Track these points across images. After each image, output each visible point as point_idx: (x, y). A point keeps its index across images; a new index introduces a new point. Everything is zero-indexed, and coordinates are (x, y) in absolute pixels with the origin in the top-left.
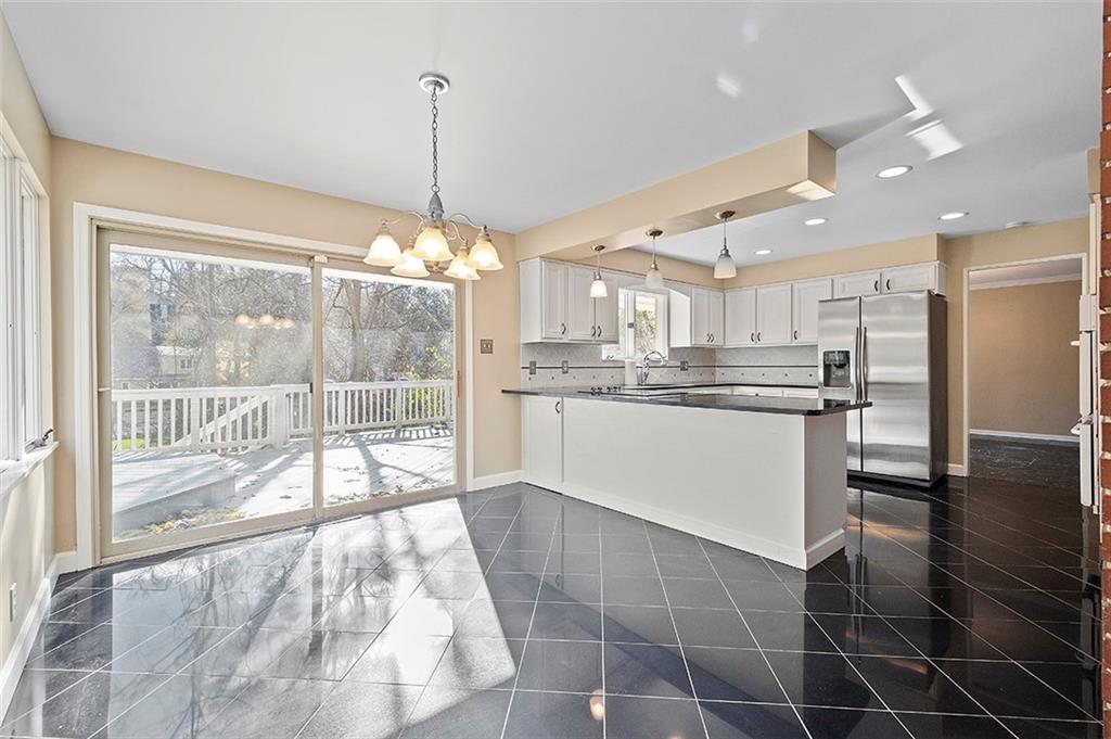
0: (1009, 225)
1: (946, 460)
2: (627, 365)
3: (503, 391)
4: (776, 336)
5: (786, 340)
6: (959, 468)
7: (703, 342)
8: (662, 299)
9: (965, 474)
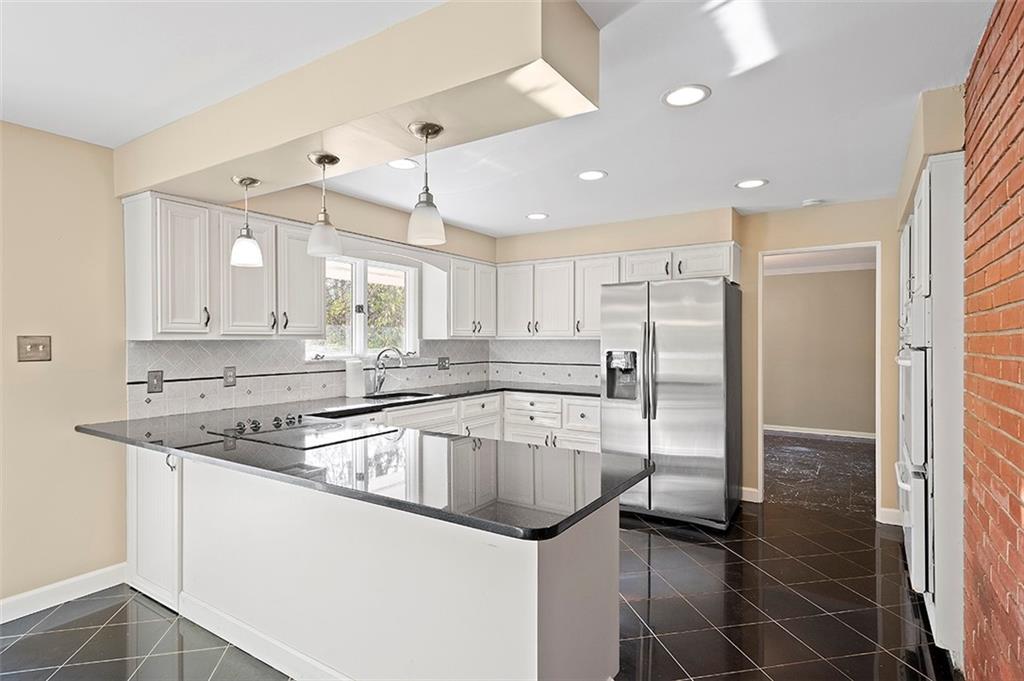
0: (807, 202)
1: (740, 484)
2: (348, 369)
3: (78, 429)
4: (555, 327)
5: (568, 332)
6: (753, 494)
7: (466, 332)
8: (412, 272)
9: (759, 499)
